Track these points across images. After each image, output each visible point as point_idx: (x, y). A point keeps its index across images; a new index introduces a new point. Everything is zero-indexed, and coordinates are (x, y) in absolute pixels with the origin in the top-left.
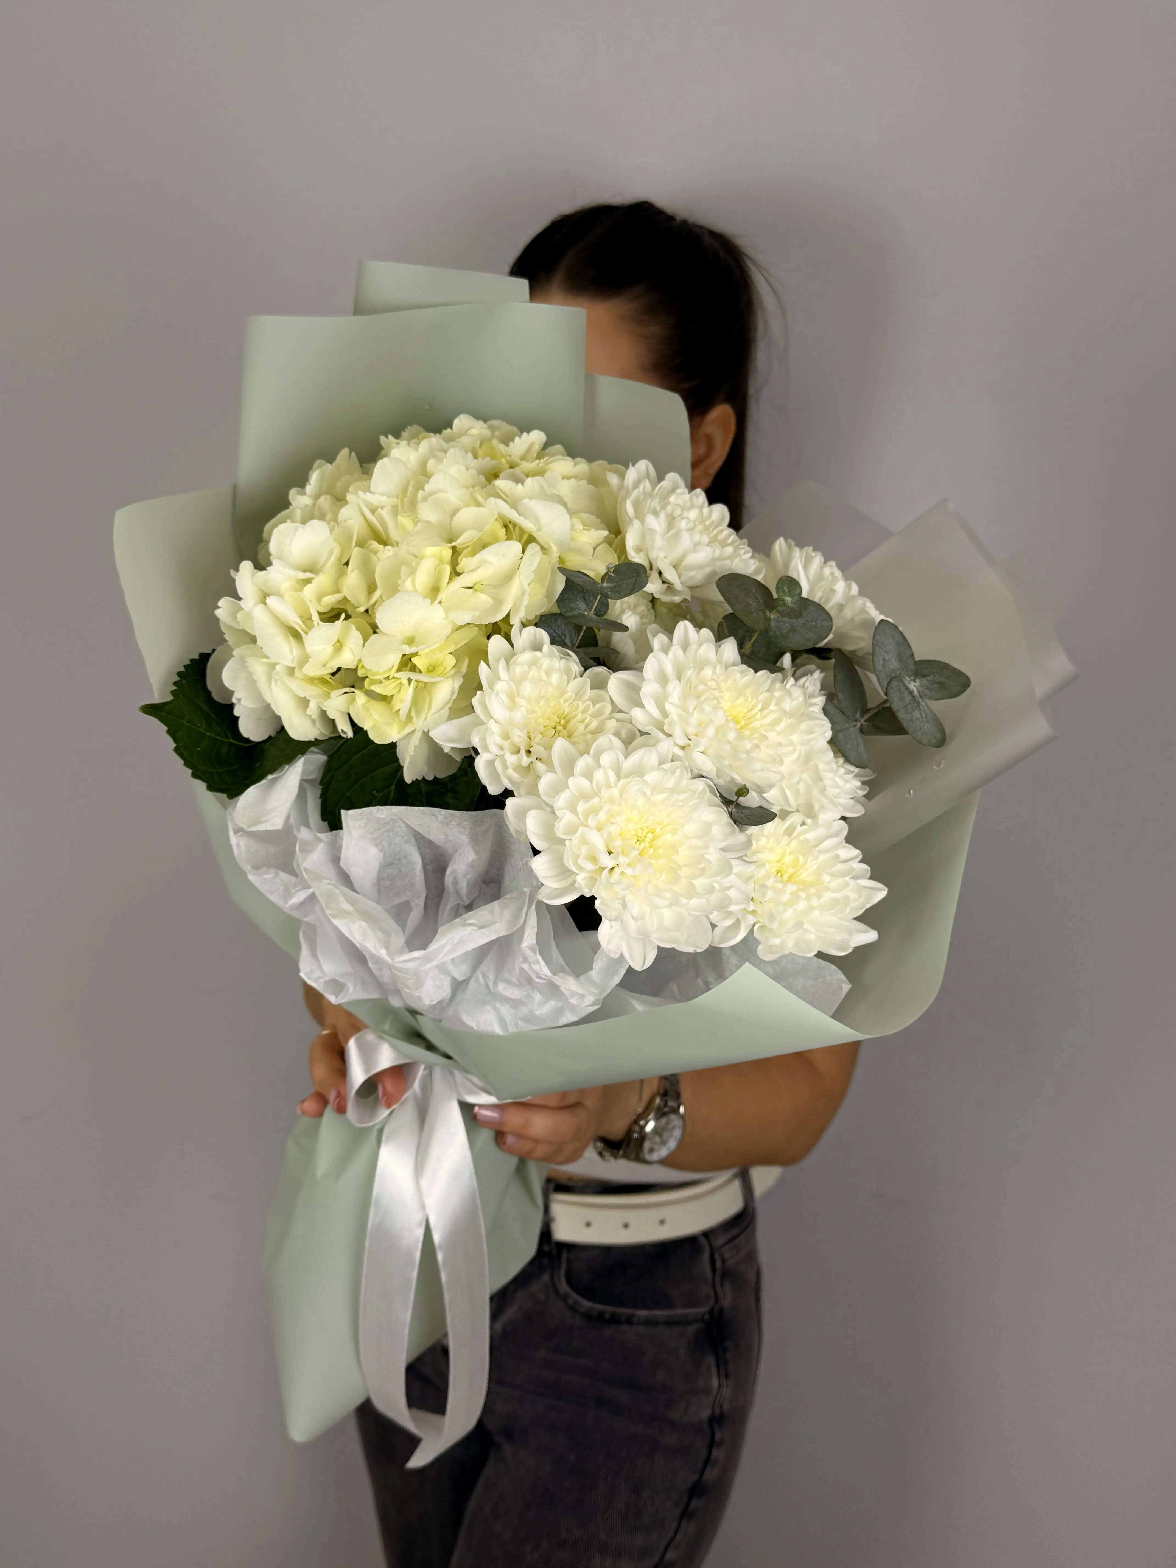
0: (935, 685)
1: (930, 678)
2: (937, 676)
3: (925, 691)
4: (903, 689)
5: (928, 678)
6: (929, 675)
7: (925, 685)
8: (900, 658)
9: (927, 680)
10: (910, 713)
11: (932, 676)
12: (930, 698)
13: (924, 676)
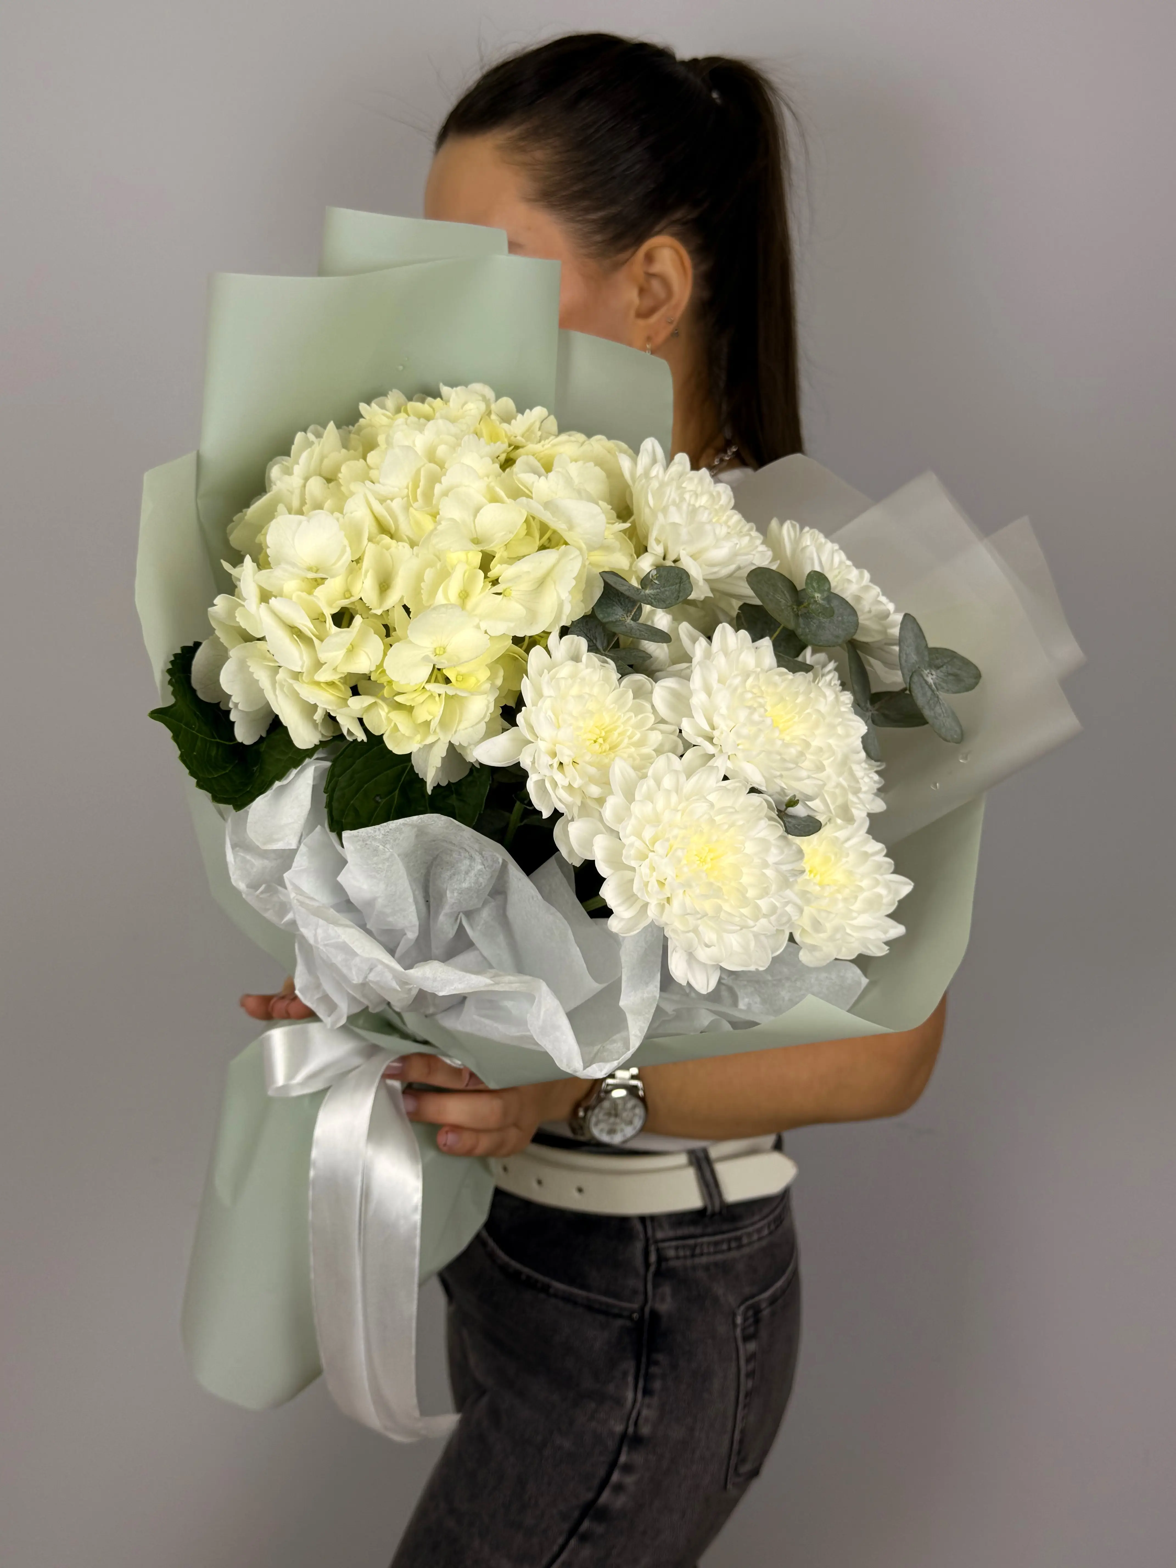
0: (951, 678)
1: (944, 669)
2: (949, 667)
3: (942, 683)
4: (924, 684)
5: (942, 669)
6: (942, 666)
7: (940, 678)
8: (918, 652)
9: (941, 671)
10: (933, 710)
11: (945, 667)
12: (948, 691)
13: (938, 667)
